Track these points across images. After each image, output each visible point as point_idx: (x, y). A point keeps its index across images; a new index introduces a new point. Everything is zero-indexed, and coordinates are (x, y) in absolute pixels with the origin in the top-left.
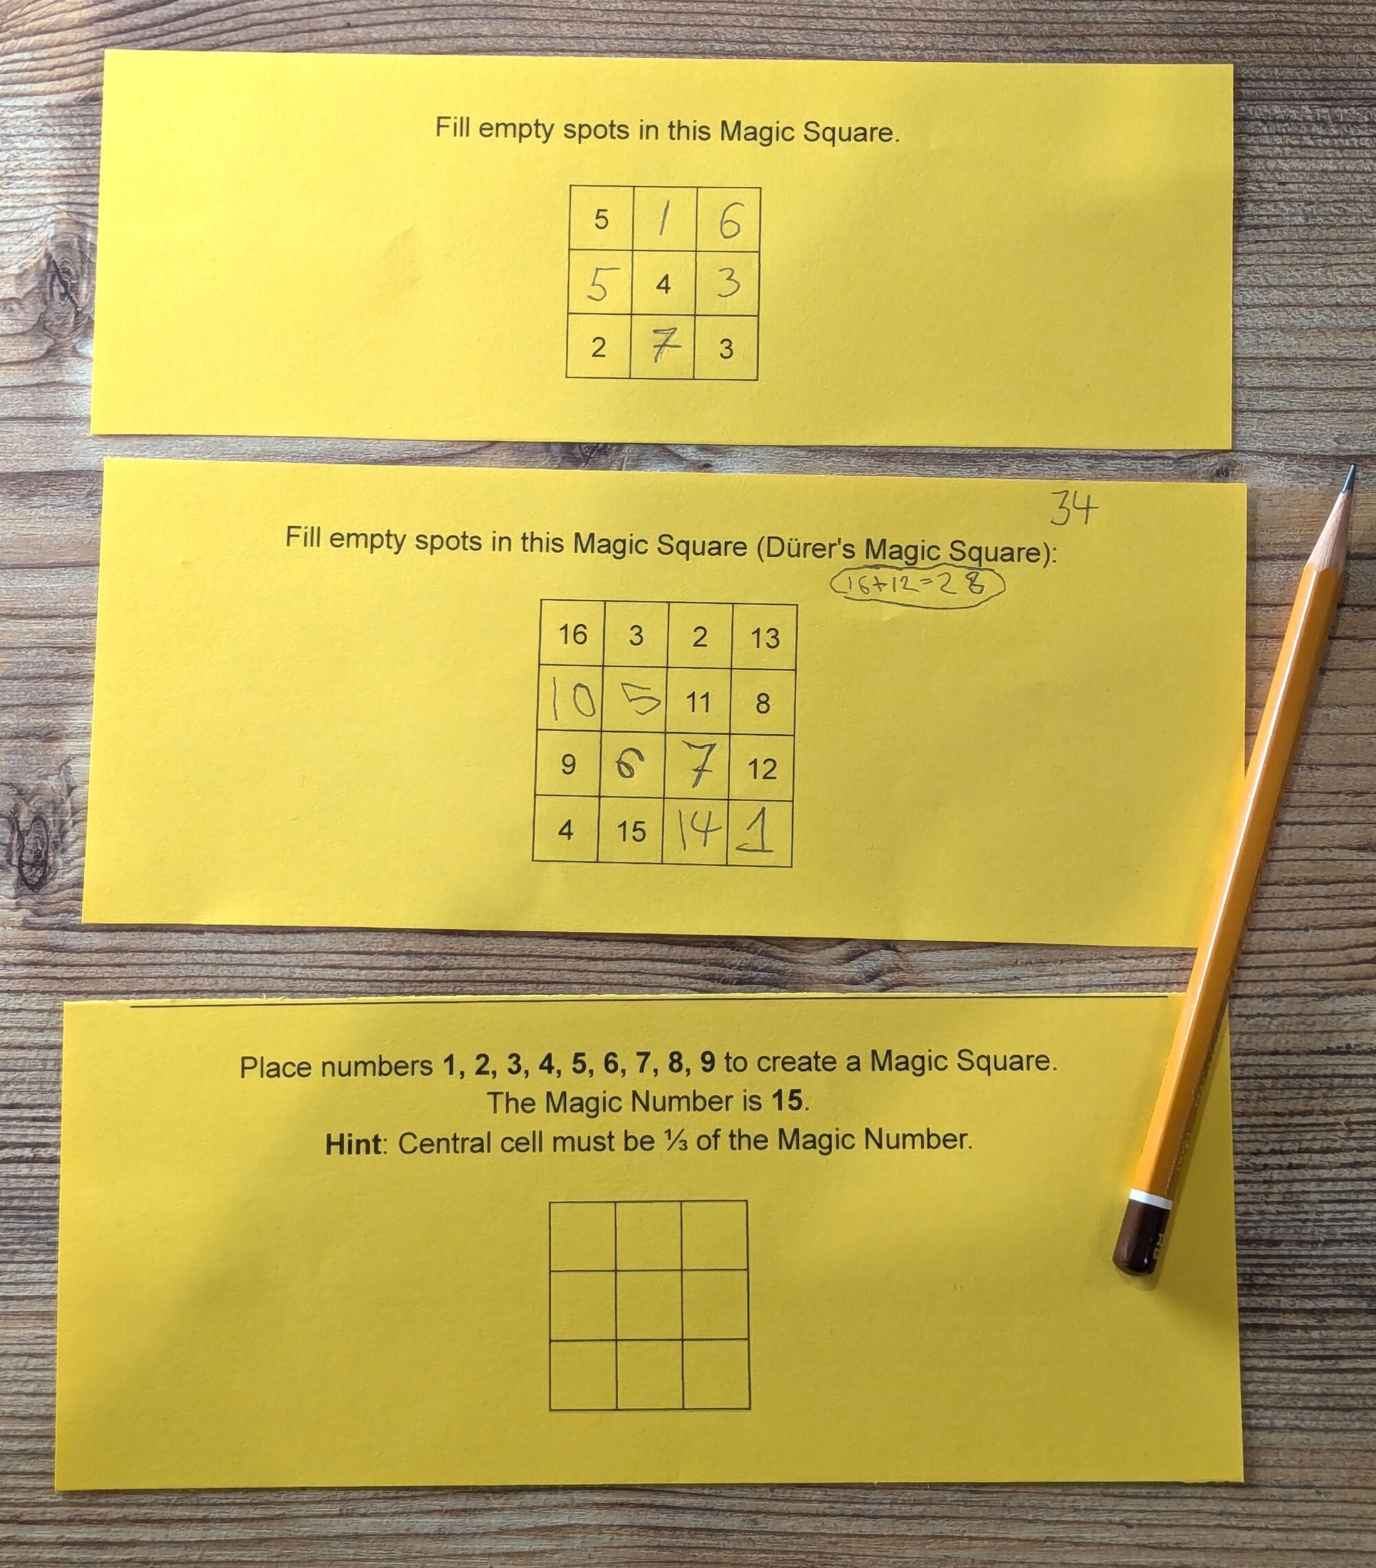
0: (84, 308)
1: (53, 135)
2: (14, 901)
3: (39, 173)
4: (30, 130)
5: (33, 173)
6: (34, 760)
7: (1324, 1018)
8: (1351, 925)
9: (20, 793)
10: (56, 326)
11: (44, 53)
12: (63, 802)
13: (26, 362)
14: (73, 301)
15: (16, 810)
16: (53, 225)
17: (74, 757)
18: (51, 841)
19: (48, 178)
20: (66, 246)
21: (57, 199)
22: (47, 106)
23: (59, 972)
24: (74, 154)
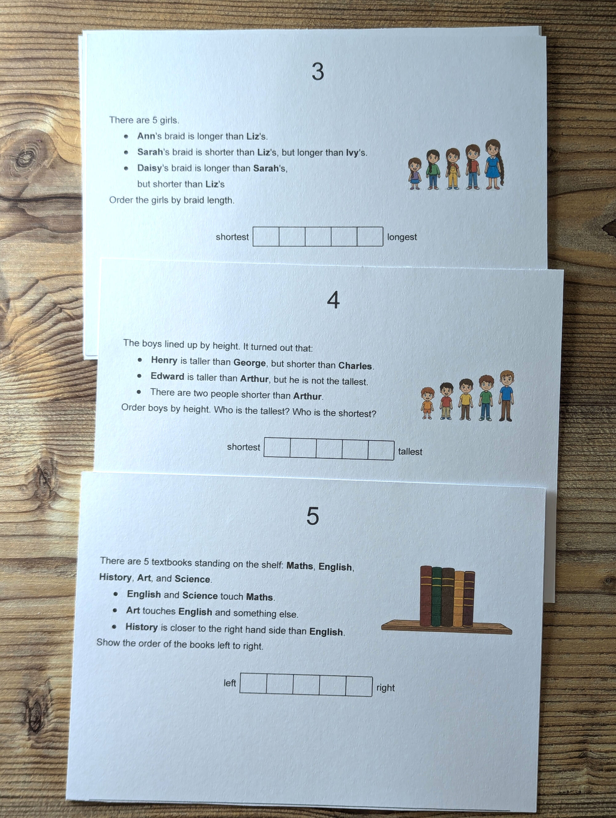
0: (53, 489)
1: (40, 415)
2: (28, 737)
3: (34, 431)
4: (30, 413)
5: (31, 431)
6: (35, 678)
7: (558, 780)
8: (571, 743)
9: (29, 692)
10: (42, 496)
11: (35, 380)
12: (47, 696)
13: (30, 511)
14: (49, 486)
15: (28, 699)
16: (40, 454)
17: (52, 677)
18: (42, 712)
19: (38, 434)
20: (45, 462)
21: (41, 443)
22: (37, 403)
23: (46, 766)
24: (48, 423)
